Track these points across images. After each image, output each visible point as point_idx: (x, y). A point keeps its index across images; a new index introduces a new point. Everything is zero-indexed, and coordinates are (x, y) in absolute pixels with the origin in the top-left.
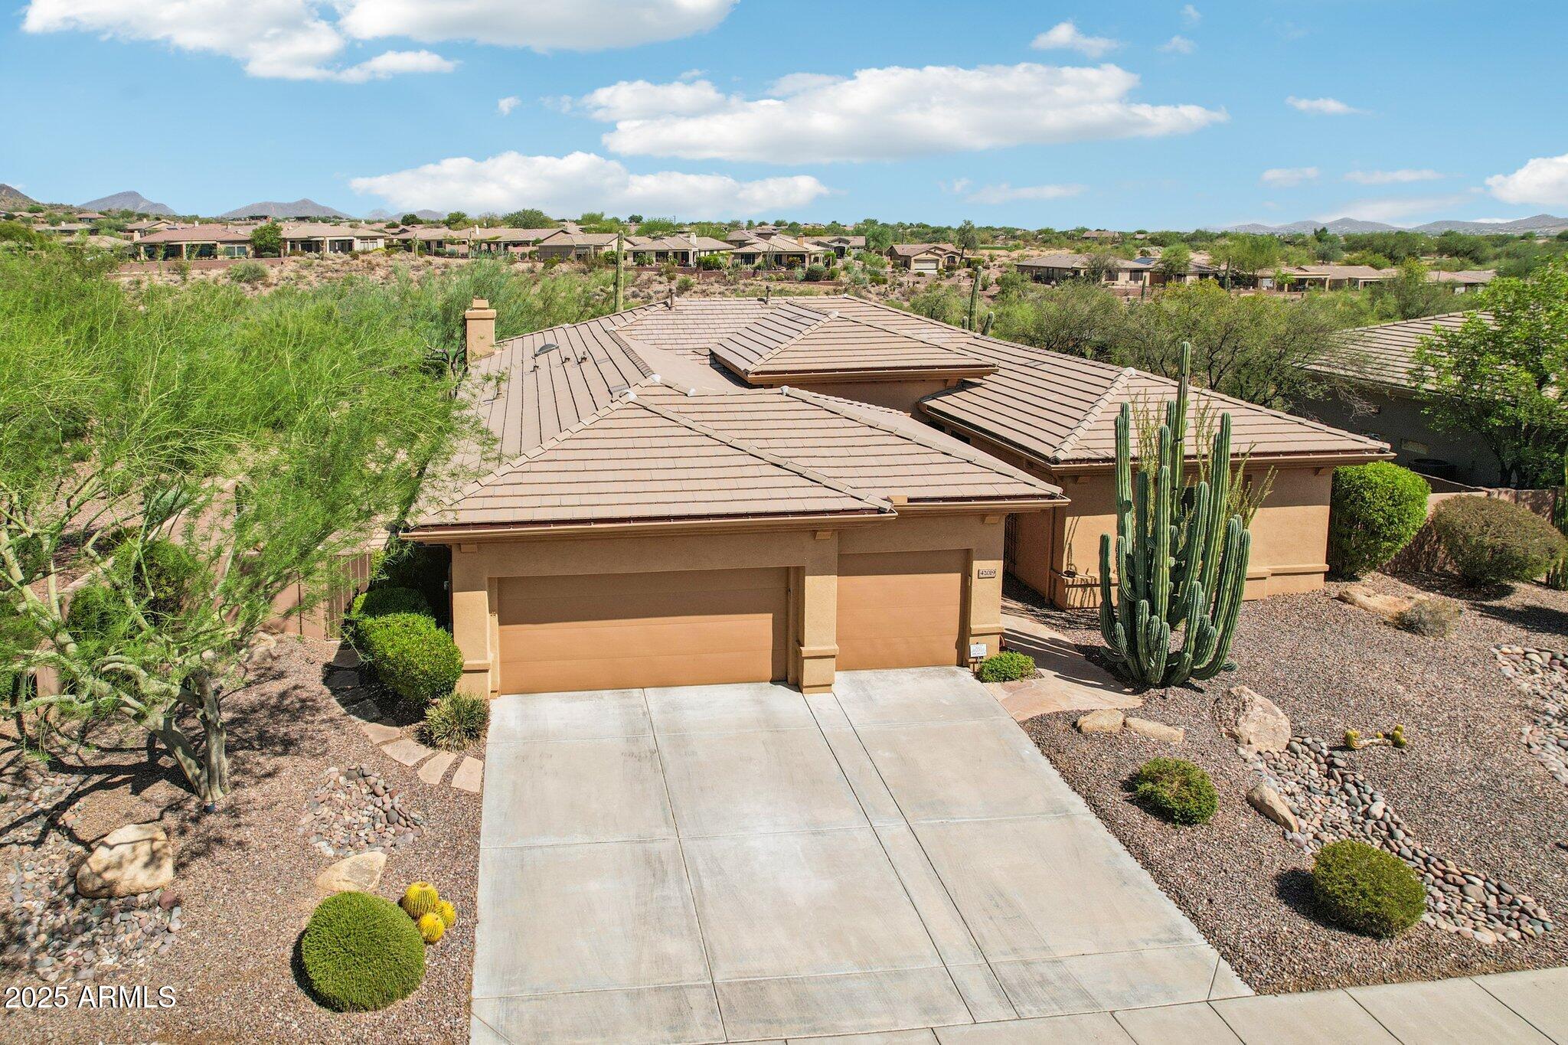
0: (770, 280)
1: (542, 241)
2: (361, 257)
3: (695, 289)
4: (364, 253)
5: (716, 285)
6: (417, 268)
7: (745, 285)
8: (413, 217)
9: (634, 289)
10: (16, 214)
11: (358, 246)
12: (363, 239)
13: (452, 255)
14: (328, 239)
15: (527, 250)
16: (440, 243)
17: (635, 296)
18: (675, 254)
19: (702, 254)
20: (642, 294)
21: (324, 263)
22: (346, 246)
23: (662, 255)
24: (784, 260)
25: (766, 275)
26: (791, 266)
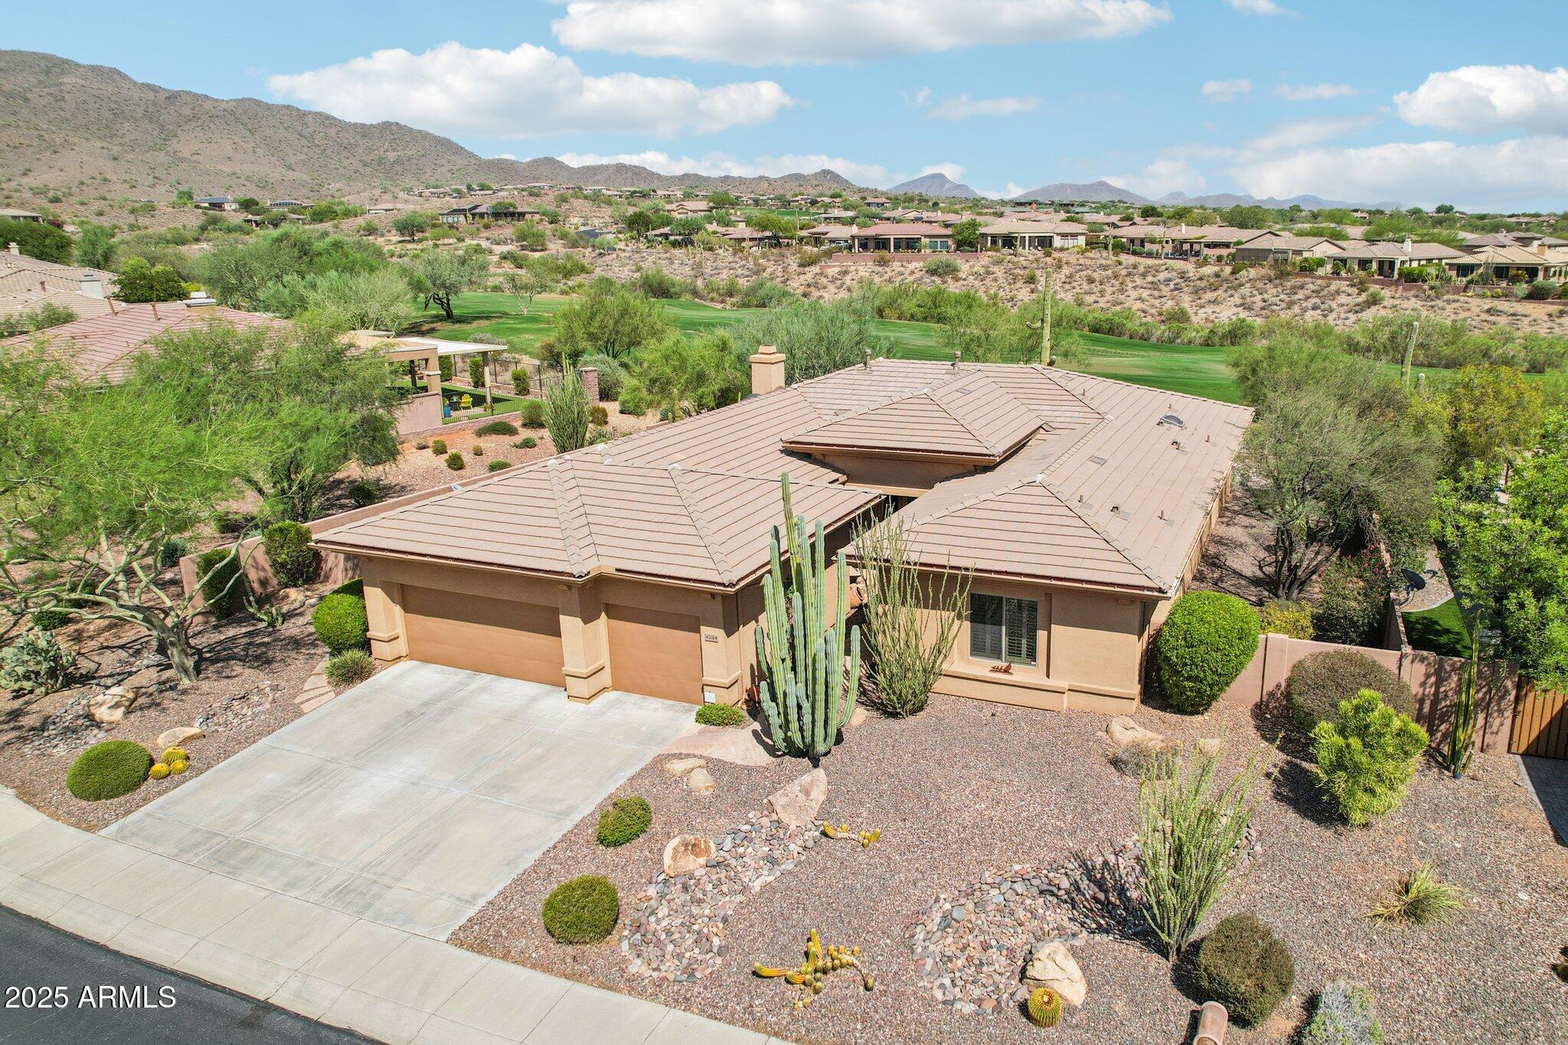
0: (1483, 296)
1: (1243, 243)
2: (1056, 255)
3: (1385, 303)
4: (1062, 249)
5: (1413, 300)
6: (1105, 268)
7: (1448, 302)
8: (1153, 209)
9: (1316, 300)
10: (819, 199)
11: (1057, 242)
12: (1064, 235)
13: (1149, 255)
14: (1027, 236)
15: (1224, 252)
16: (1142, 242)
17: (1315, 308)
18: (1381, 263)
19: (1415, 264)
20: (1323, 307)
21: (1016, 259)
22: (1045, 242)
23: (1364, 264)
24: (1513, 272)
25: (1479, 290)
26: (1515, 280)
